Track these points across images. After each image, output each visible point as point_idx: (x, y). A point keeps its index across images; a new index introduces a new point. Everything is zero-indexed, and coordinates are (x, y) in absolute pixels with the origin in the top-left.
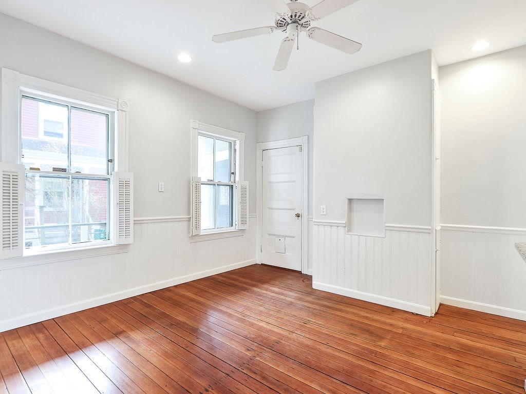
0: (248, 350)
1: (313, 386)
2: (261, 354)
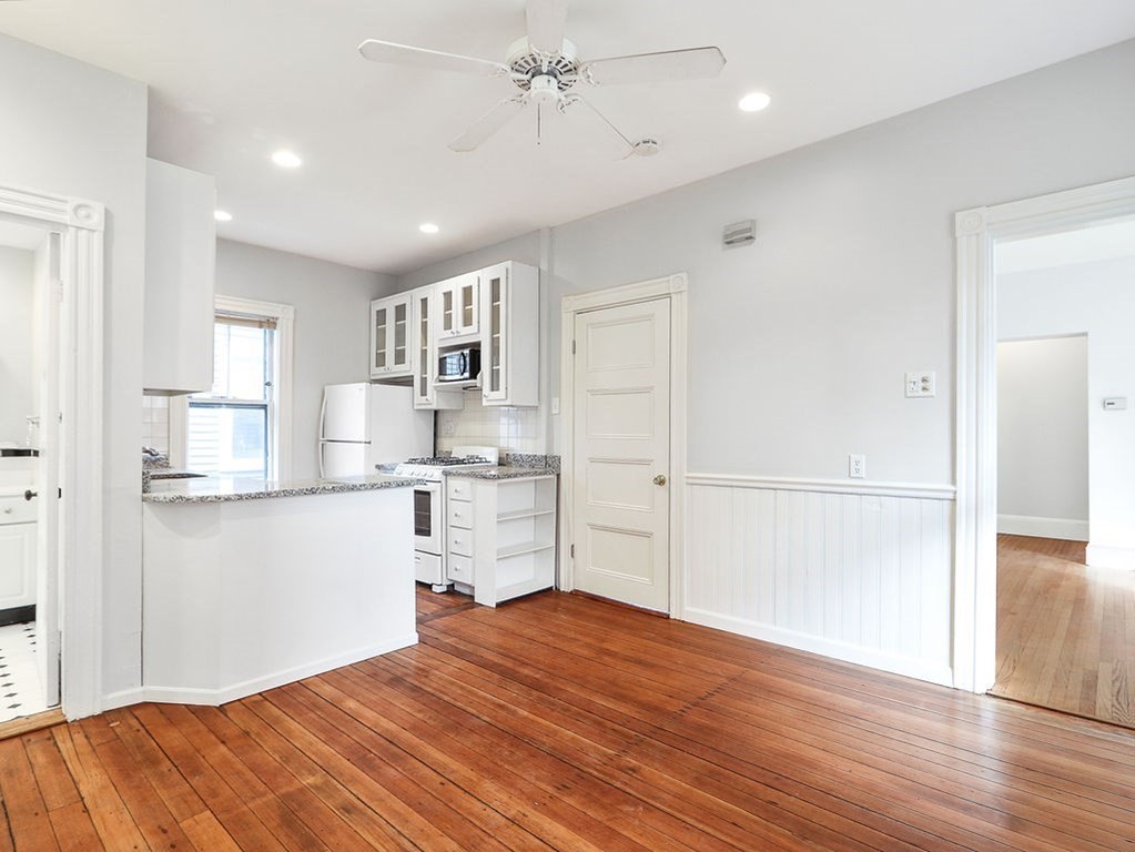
0: (633, 770)
1: (526, 713)
2: (605, 760)
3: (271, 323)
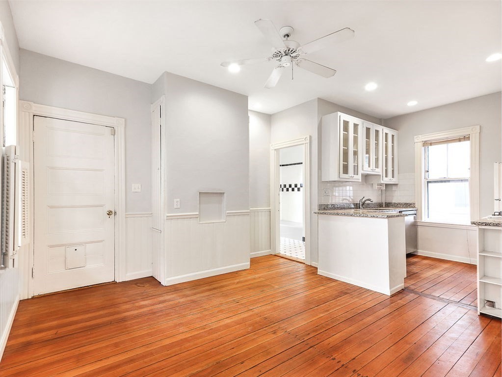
3: (466, 138)
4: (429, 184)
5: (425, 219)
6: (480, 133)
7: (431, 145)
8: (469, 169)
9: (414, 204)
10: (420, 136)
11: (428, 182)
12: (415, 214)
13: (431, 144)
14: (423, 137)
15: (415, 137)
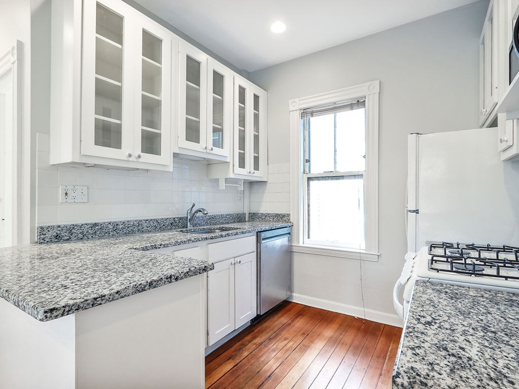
3: (360, 103)
4: (311, 183)
5: (302, 241)
6: (379, 93)
7: (312, 116)
8: (364, 157)
9: (289, 215)
10: (297, 100)
11: (308, 178)
12: (289, 233)
13: (312, 114)
14: (301, 102)
15: (290, 101)
